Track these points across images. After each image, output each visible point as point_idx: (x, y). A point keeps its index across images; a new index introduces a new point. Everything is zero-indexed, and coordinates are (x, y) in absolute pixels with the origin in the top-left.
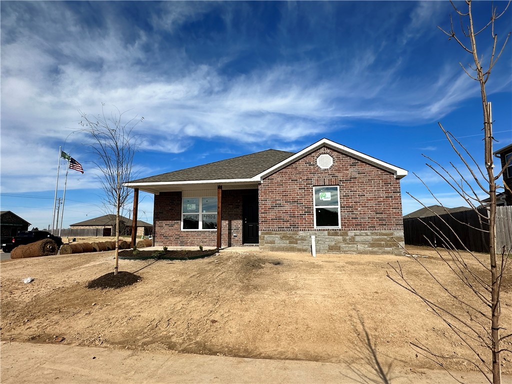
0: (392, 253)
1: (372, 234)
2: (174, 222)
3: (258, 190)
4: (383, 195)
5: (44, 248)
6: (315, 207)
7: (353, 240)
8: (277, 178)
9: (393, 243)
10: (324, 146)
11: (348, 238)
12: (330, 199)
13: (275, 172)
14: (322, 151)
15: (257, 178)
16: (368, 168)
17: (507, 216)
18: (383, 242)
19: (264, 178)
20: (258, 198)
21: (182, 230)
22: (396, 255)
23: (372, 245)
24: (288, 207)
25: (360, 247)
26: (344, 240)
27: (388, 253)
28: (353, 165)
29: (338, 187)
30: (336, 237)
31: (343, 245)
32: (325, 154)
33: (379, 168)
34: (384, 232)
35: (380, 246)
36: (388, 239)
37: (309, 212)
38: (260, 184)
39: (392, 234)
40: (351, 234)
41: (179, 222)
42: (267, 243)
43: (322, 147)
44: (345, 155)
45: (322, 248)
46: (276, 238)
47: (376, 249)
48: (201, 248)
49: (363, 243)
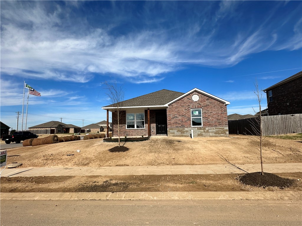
0: (224, 136)
1: (216, 128)
2: (122, 125)
3: (166, 110)
4: (220, 112)
6: (192, 118)
7: (208, 131)
8: (175, 105)
9: (224, 132)
10: (195, 91)
11: (206, 130)
12: (198, 114)
13: (174, 102)
14: (194, 93)
15: (166, 105)
16: (214, 101)
17: (268, 120)
18: (220, 132)
19: (169, 105)
20: (166, 114)
22: (225, 137)
23: (216, 133)
24: (180, 118)
25: (211, 134)
26: (204, 131)
27: (222, 136)
28: (208, 99)
29: (201, 109)
30: (201, 130)
31: (204, 134)
33: (218, 101)
34: (220, 127)
35: (219, 133)
36: (222, 130)
37: (189, 120)
38: (167, 108)
39: (224, 128)
40: (207, 129)
41: (125, 125)
42: (171, 133)
44: (204, 95)
45: (195, 135)
46: (175, 131)
47: (217, 135)
48: (143, 136)
49: (212, 132)
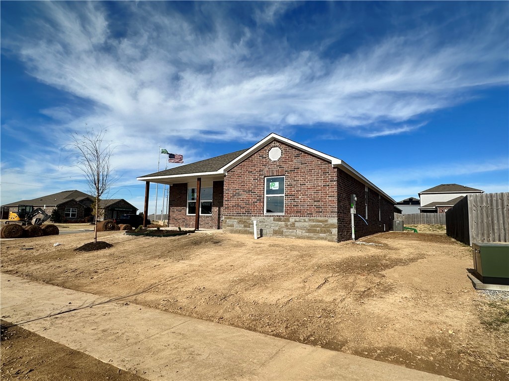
0: (326, 239)
1: (310, 220)
2: (182, 208)
3: (223, 181)
4: (321, 183)
5: (106, 226)
6: (265, 195)
7: (293, 225)
8: (237, 170)
9: (326, 230)
10: (275, 140)
11: (289, 223)
12: (278, 188)
13: (236, 165)
14: (273, 144)
15: (221, 171)
16: (310, 158)
18: (318, 229)
19: (229, 170)
20: (223, 189)
21: (187, 214)
22: (329, 241)
23: (309, 231)
24: (245, 196)
25: (299, 232)
26: (287, 226)
27: (322, 238)
28: (298, 156)
29: (284, 177)
30: (280, 223)
31: (285, 230)
32: (275, 147)
33: (319, 158)
34: (319, 218)
35: (315, 231)
36: (323, 225)
37: (261, 200)
38: (225, 176)
39: (326, 221)
40: (292, 220)
41: (185, 208)
42: (228, 226)
43: (273, 141)
44: (291, 147)
45: (268, 232)
46: (234, 222)
47: (312, 235)
48: (180, 228)
49: (302, 228)
